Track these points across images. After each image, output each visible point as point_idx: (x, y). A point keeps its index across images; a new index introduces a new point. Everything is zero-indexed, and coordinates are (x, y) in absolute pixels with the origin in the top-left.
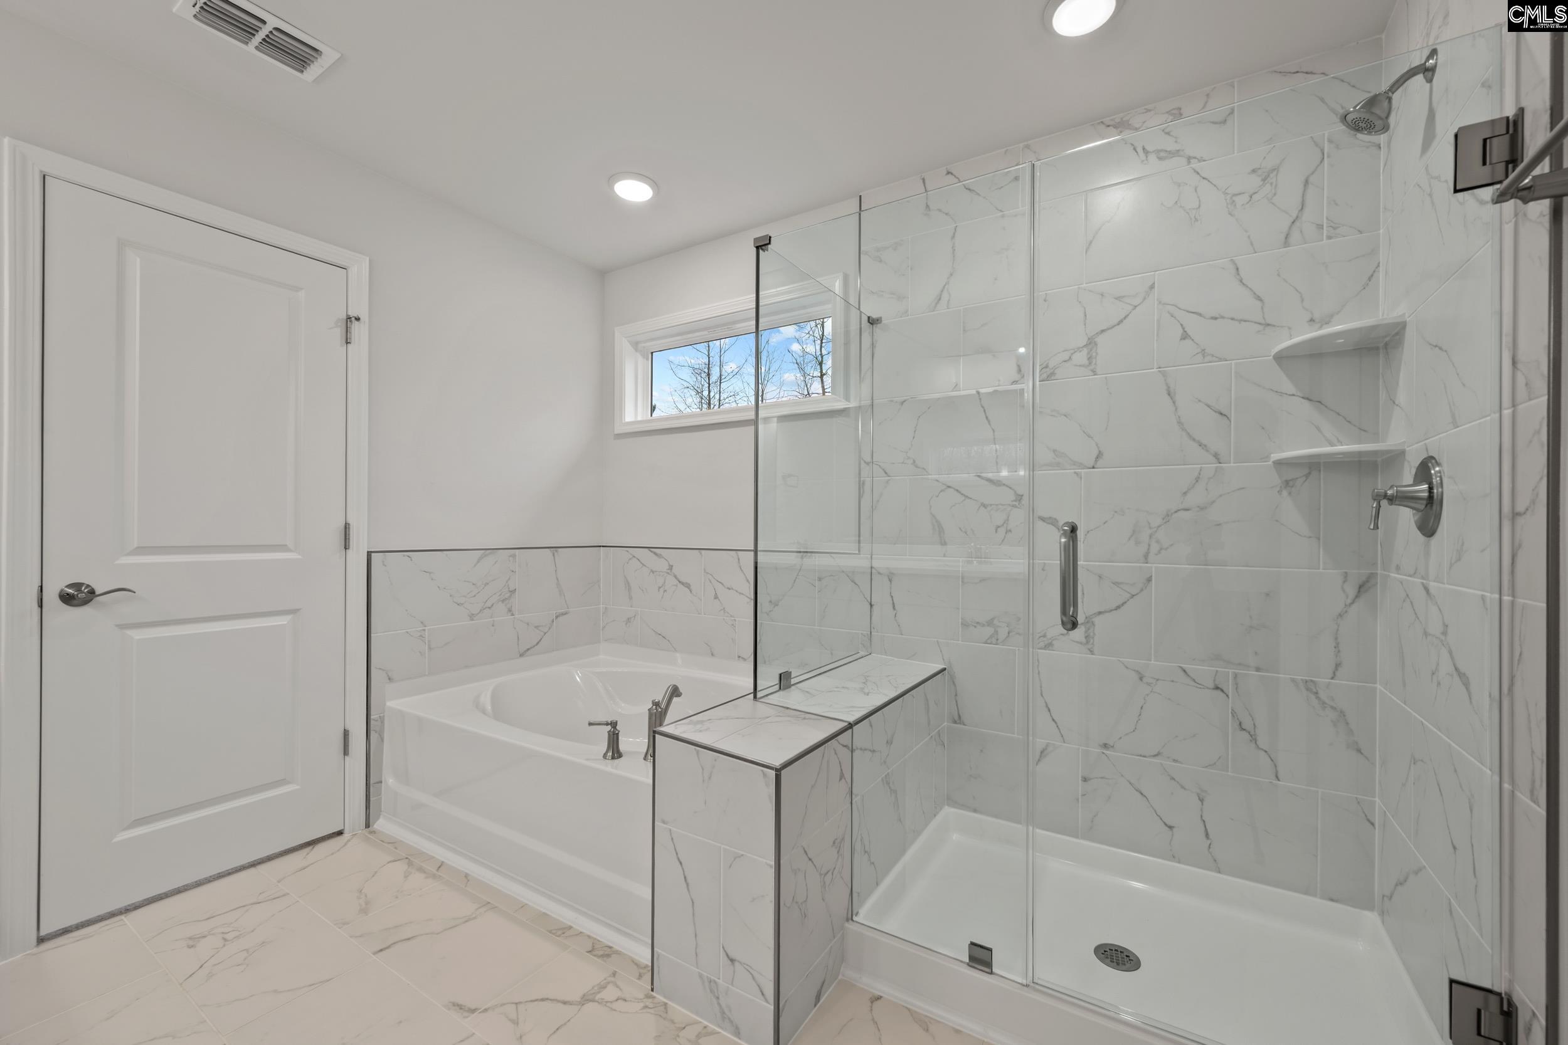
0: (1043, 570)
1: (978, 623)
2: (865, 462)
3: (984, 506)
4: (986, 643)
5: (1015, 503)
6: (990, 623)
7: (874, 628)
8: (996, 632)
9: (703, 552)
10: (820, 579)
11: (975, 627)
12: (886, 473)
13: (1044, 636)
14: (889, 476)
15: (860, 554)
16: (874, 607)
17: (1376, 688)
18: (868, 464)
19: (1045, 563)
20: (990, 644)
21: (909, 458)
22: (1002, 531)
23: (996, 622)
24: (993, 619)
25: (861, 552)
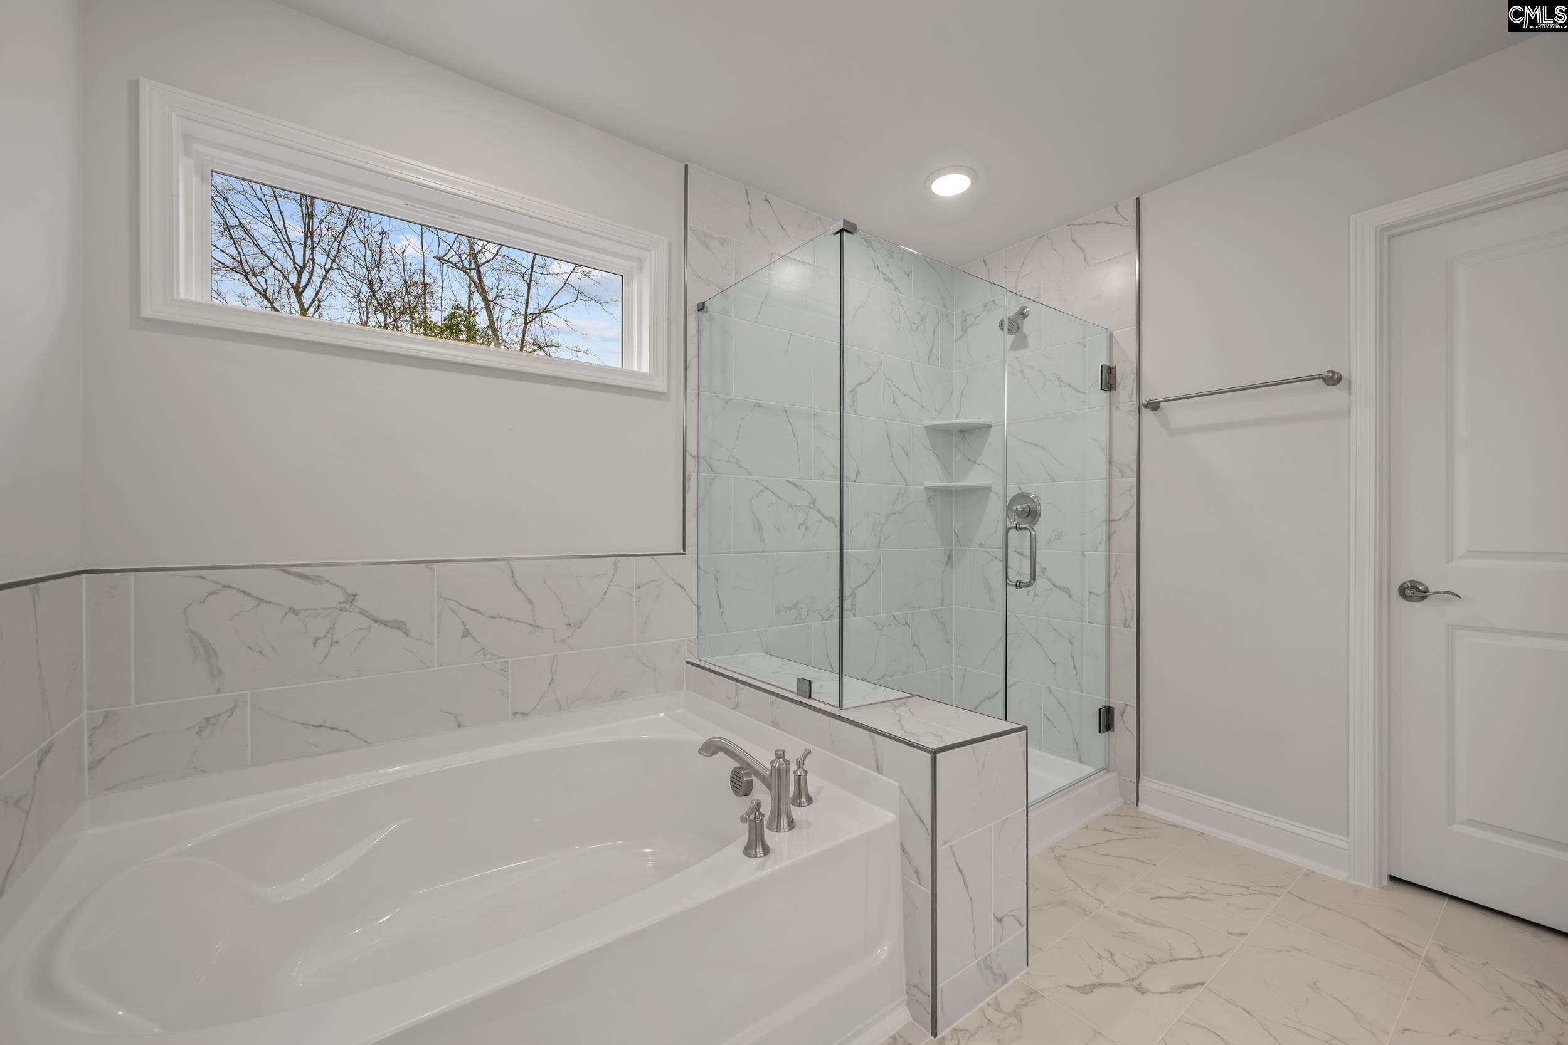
0: (828, 558)
1: (788, 608)
2: (691, 455)
3: (792, 507)
4: (793, 624)
5: (810, 505)
6: (796, 606)
7: (701, 631)
8: (800, 613)
9: (435, 566)
10: (639, 587)
11: (786, 611)
12: (712, 469)
13: (828, 610)
14: (715, 473)
15: (685, 554)
16: (701, 609)
17: (952, 608)
18: (694, 457)
19: (828, 553)
20: (796, 624)
21: (734, 457)
22: (803, 527)
23: (799, 604)
24: (797, 603)
25: (687, 552)
